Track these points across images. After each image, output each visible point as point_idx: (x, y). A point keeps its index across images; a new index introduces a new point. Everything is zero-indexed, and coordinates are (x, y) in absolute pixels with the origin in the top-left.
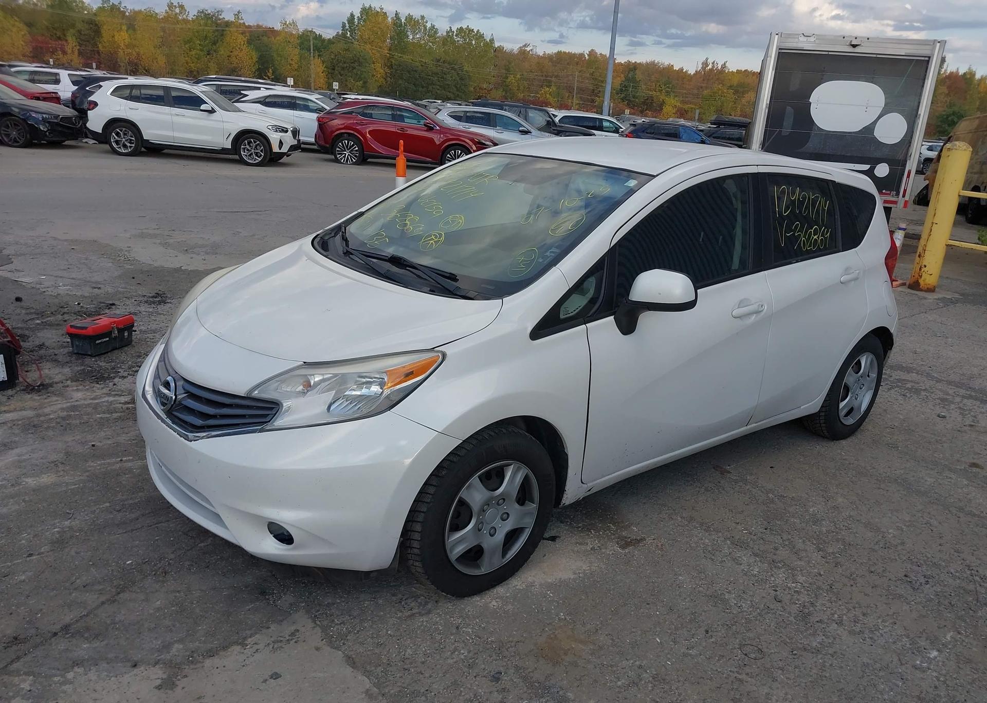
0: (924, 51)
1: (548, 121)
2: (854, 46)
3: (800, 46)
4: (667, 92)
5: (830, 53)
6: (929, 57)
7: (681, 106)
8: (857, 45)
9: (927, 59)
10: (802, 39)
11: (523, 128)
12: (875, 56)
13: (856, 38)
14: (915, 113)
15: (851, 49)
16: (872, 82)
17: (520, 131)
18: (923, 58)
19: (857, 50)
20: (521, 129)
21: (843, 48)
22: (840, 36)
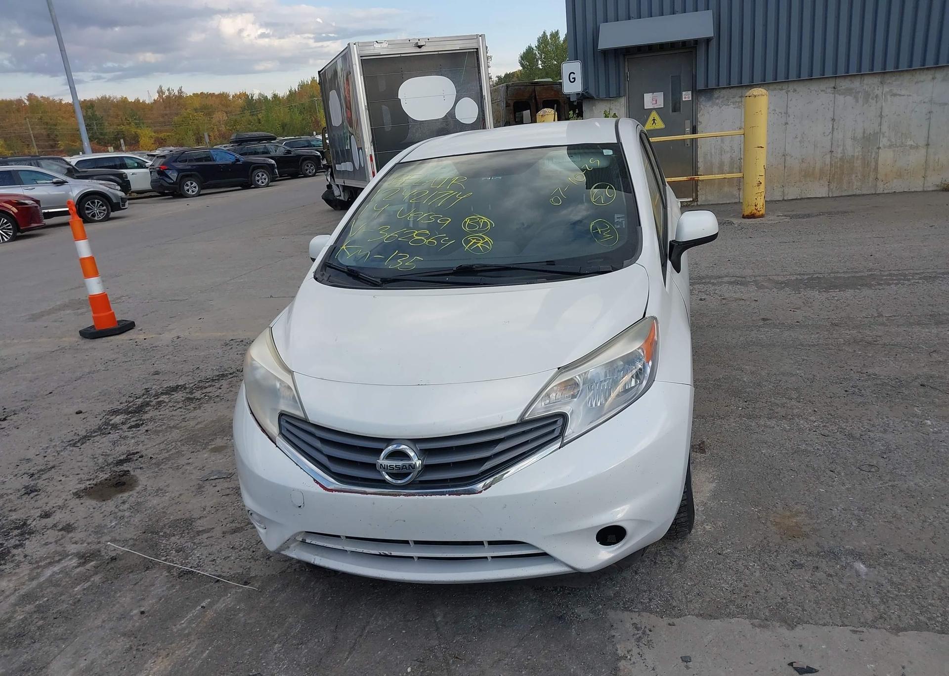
0: (471, 45)
1: (68, 169)
2: (420, 47)
3: (376, 52)
4: (136, 124)
5: (402, 55)
6: (477, 49)
7: (156, 135)
8: (422, 46)
9: (475, 50)
10: (377, 45)
11: (57, 179)
12: (437, 53)
13: (419, 40)
14: (479, 95)
15: (418, 50)
16: (441, 75)
17: (54, 183)
18: (473, 50)
19: (423, 49)
20: (55, 180)
21: (412, 50)
22: (406, 40)
